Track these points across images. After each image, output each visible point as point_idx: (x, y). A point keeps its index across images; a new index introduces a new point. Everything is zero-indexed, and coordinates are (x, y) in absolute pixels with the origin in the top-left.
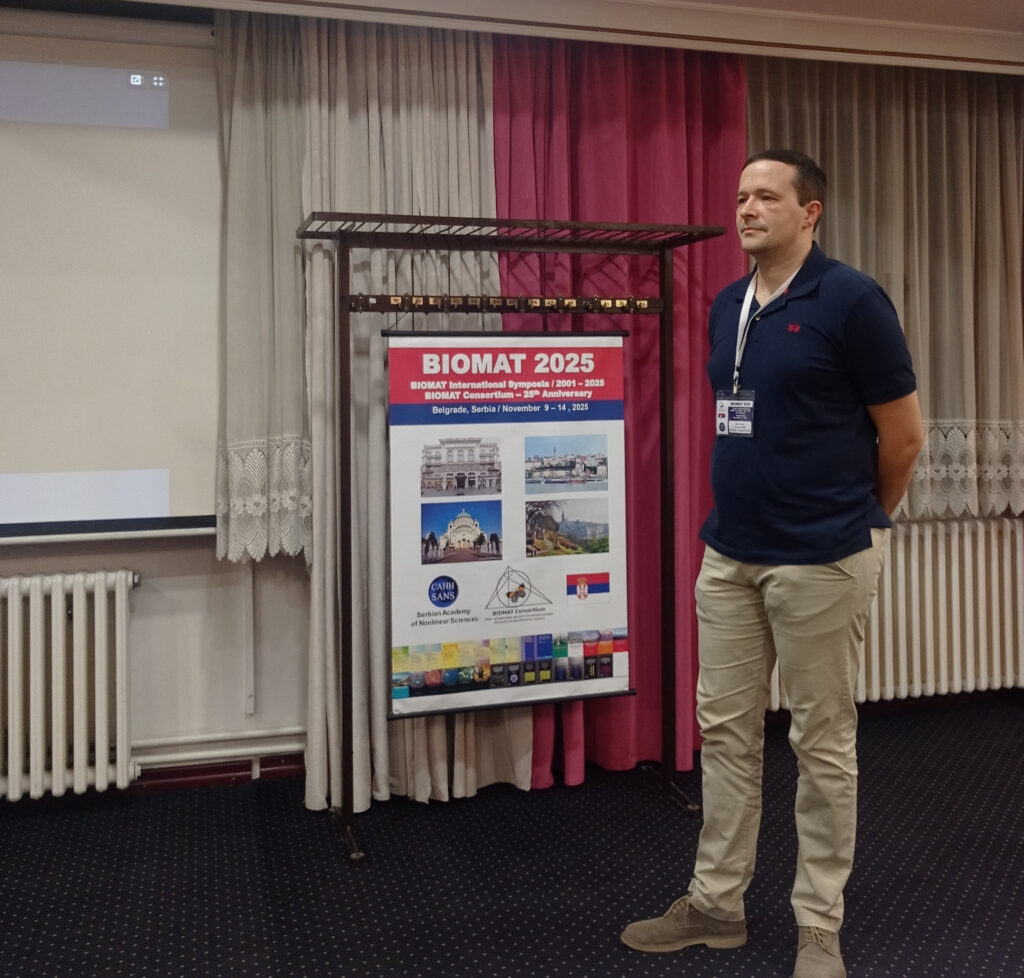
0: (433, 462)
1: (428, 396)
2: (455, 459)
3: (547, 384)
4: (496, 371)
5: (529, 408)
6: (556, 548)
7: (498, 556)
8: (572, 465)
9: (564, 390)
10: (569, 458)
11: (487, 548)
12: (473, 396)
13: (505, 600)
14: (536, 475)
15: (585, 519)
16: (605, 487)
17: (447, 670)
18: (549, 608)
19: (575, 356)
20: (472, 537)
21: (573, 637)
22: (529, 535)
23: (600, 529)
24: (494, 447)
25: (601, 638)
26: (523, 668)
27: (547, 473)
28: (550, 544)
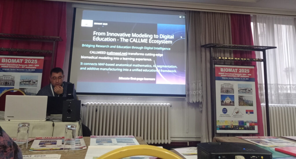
0: (223, 87)
1: (221, 75)
2: (226, 87)
3: (241, 74)
4: (233, 72)
5: (238, 79)
6: (244, 105)
7: (234, 105)
8: (246, 90)
9: (244, 76)
10: (246, 88)
11: (232, 104)
12: (229, 76)
13: (236, 114)
14: (240, 91)
15: (249, 100)
16: (252, 94)
17: (226, 126)
18: (243, 116)
19: (246, 70)
20: (229, 101)
21: (247, 122)
22: (239, 102)
23: (251, 102)
24: (233, 85)
25: (252, 122)
26: (239, 126)
27: (242, 91)
28: (243, 104)
